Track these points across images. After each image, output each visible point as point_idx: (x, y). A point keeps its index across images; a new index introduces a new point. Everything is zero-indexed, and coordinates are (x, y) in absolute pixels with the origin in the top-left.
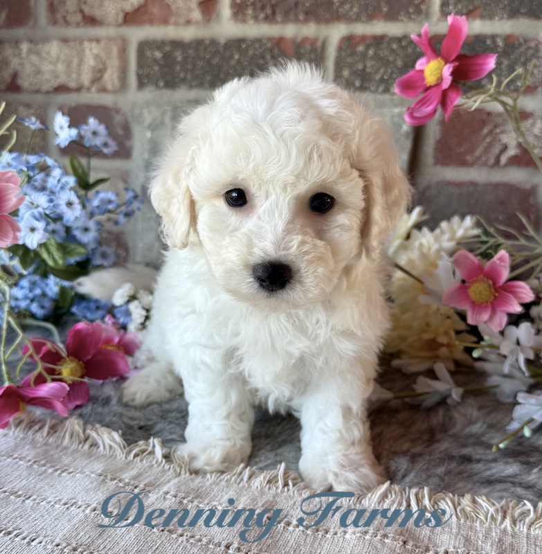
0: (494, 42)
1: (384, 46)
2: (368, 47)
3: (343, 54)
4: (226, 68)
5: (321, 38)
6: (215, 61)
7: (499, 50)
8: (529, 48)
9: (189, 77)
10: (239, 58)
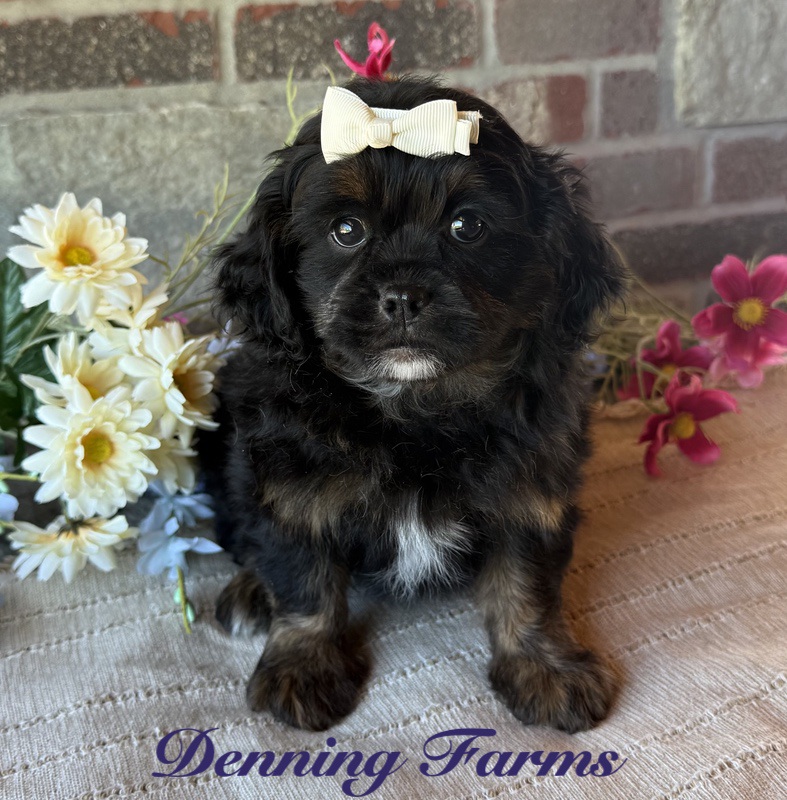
0: (423, 7)
1: (296, 18)
2: (276, 21)
3: (245, 31)
4: (79, 58)
5: (212, 10)
6: (61, 50)
7: (431, 17)
8: (461, 13)
9: (22, 74)
10: (99, 44)
